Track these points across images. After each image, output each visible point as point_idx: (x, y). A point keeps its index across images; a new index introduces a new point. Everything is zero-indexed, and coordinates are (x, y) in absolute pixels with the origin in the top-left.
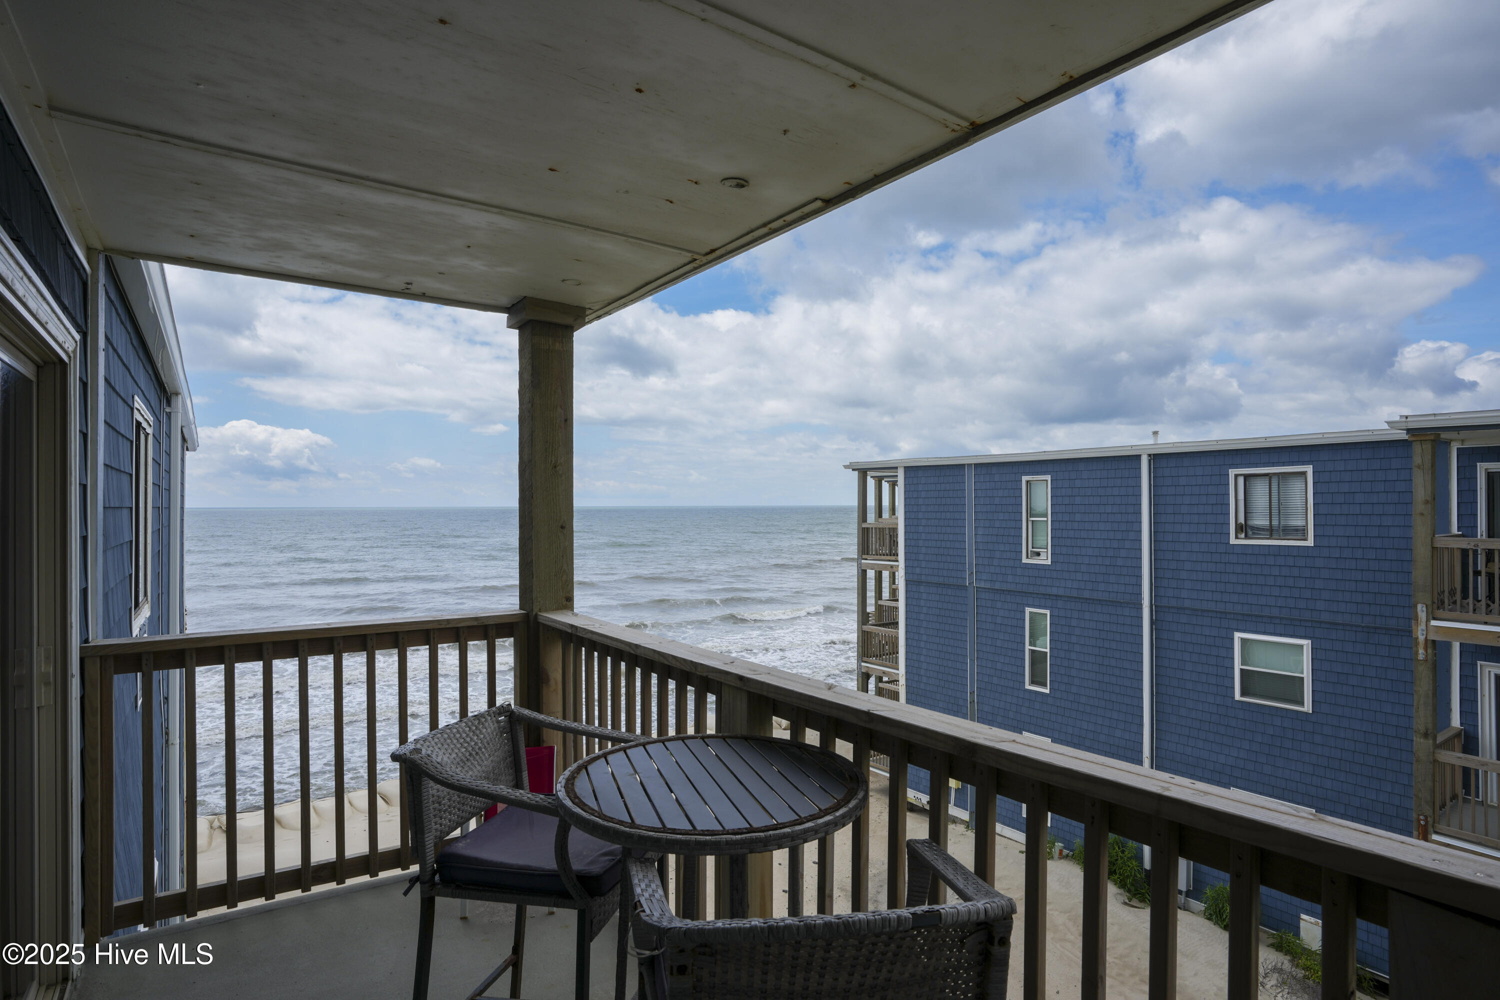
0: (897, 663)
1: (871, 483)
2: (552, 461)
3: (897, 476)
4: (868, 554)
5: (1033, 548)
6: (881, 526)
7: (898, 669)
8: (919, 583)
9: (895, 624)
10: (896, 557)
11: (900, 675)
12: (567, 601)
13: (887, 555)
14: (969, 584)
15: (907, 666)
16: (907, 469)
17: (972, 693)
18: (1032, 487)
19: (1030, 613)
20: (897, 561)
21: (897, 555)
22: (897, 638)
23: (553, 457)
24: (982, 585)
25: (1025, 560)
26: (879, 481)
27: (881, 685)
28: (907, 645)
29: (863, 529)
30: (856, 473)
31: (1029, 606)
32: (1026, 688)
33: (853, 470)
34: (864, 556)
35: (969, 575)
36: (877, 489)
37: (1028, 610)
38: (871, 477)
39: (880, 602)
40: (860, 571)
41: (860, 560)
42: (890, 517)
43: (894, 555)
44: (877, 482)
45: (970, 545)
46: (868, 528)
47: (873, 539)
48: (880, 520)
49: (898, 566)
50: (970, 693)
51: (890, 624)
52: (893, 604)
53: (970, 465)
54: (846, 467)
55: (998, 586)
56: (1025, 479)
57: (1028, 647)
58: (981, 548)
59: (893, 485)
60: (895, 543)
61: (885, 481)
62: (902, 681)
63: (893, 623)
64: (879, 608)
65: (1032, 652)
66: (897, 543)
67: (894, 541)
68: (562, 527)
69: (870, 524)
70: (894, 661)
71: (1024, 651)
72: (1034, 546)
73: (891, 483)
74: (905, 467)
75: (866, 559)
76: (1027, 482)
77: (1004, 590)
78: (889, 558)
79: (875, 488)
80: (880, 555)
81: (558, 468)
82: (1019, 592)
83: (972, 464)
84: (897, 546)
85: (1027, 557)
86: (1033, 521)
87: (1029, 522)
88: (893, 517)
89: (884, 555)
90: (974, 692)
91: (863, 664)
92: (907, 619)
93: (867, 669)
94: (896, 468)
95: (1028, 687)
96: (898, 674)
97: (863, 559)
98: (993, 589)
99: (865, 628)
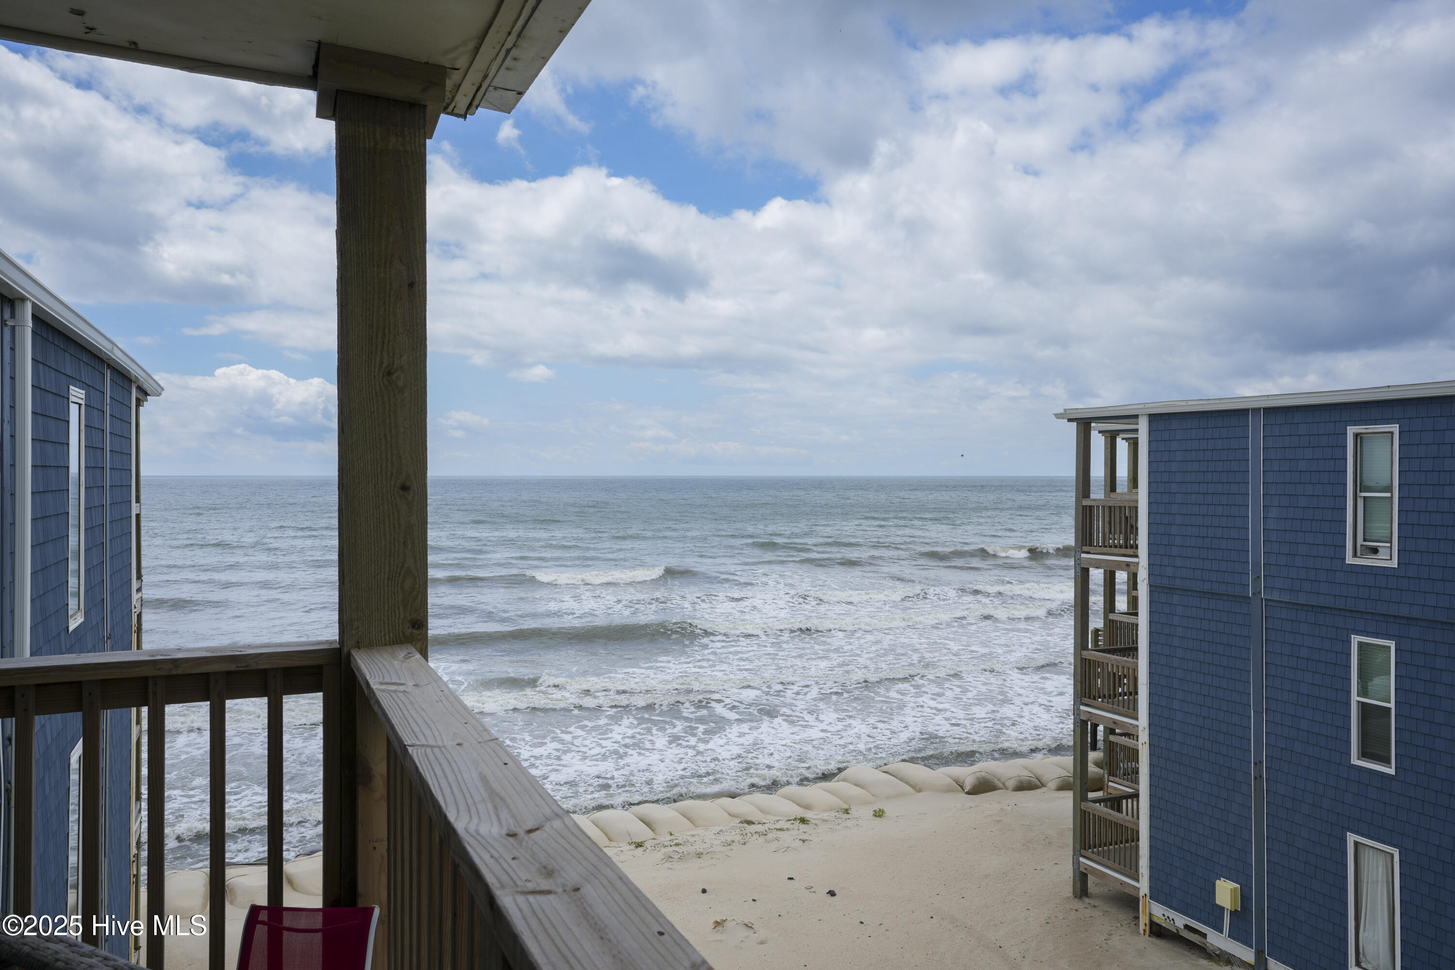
0: (1135, 708)
1: (1098, 442)
2: (382, 363)
3: (1137, 430)
4: (1090, 545)
5: (1365, 540)
6: (1111, 504)
7: (1137, 719)
8: (1172, 590)
9: (1132, 651)
10: (1134, 550)
11: (1141, 728)
12: (413, 627)
13: (1121, 547)
14: (1253, 594)
15: (1151, 715)
16: (1153, 418)
17: (1258, 763)
18: (1364, 444)
19: (1361, 644)
20: (1137, 556)
21: (1137, 547)
22: (1135, 670)
23: (385, 354)
24: (1276, 596)
25: (1350, 560)
26: (1111, 438)
27: (1112, 738)
28: (1152, 684)
29: (1084, 508)
30: (1074, 424)
31: (1358, 633)
32: (1352, 762)
33: (1070, 420)
34: (1085, 549)
35: (1254, 580)
36: (1109, 449)
37: (1355, 639)
38: (1100, 432)
39: (1112, 616)
40: (1079, 570)
41: (1078, 554)
42: (1130, 491)
43: (1132, 547)
44: (1109, 439)
45: (1256, 533)
46: (1091, 507)
47: (1099, 525)
48: (1113, 495)
49: (1138, 563)
50: (1255, 764)
51: (1125, 649)
52: (1130, 619)
53: (1256, 411)
54: (1058, 416)
55: (1302, 599)
56: (1351, 430)
57: (1355, 698)
58: (1274, 539)
59: (1134, 445)
60: (1133, 529)
61: (1123, 439)
62: (1144, 737)
63: (1130, 649)
64: (1110, 624)
65: (1363, 707)
66: (1137, 529)
67: (1132, 526)
68: (405, 488)
69: (1095, 500)
70: (1131, 706)
71: (1348, 704)
72: (1368, 537)
73: (1132, 441)
74: (1150, 415)
75: (1088, 553)
76: (1356, 436)
77: (1312, 606)
78: (1123, 551)
79: (1106, 448)
80: (1111, 547)
81: (394, 376)
82: (1340, 609)
83: (1259, 409)
84: (1137, 534)
85: (1355, 555)
86: (1365, 497)
87: (1358, 499)
88: (1134, 491)
89: (1116, 547)
90: (1261, 762)
91: (1083, 708)
92: (1151, 643)
93: (1088, 716)
94: (1136, 417)
95: (1355, 761)
96: (1137, 726)
97: (1083, 552)
98: (1293, 603)
99: (1085, 654)
